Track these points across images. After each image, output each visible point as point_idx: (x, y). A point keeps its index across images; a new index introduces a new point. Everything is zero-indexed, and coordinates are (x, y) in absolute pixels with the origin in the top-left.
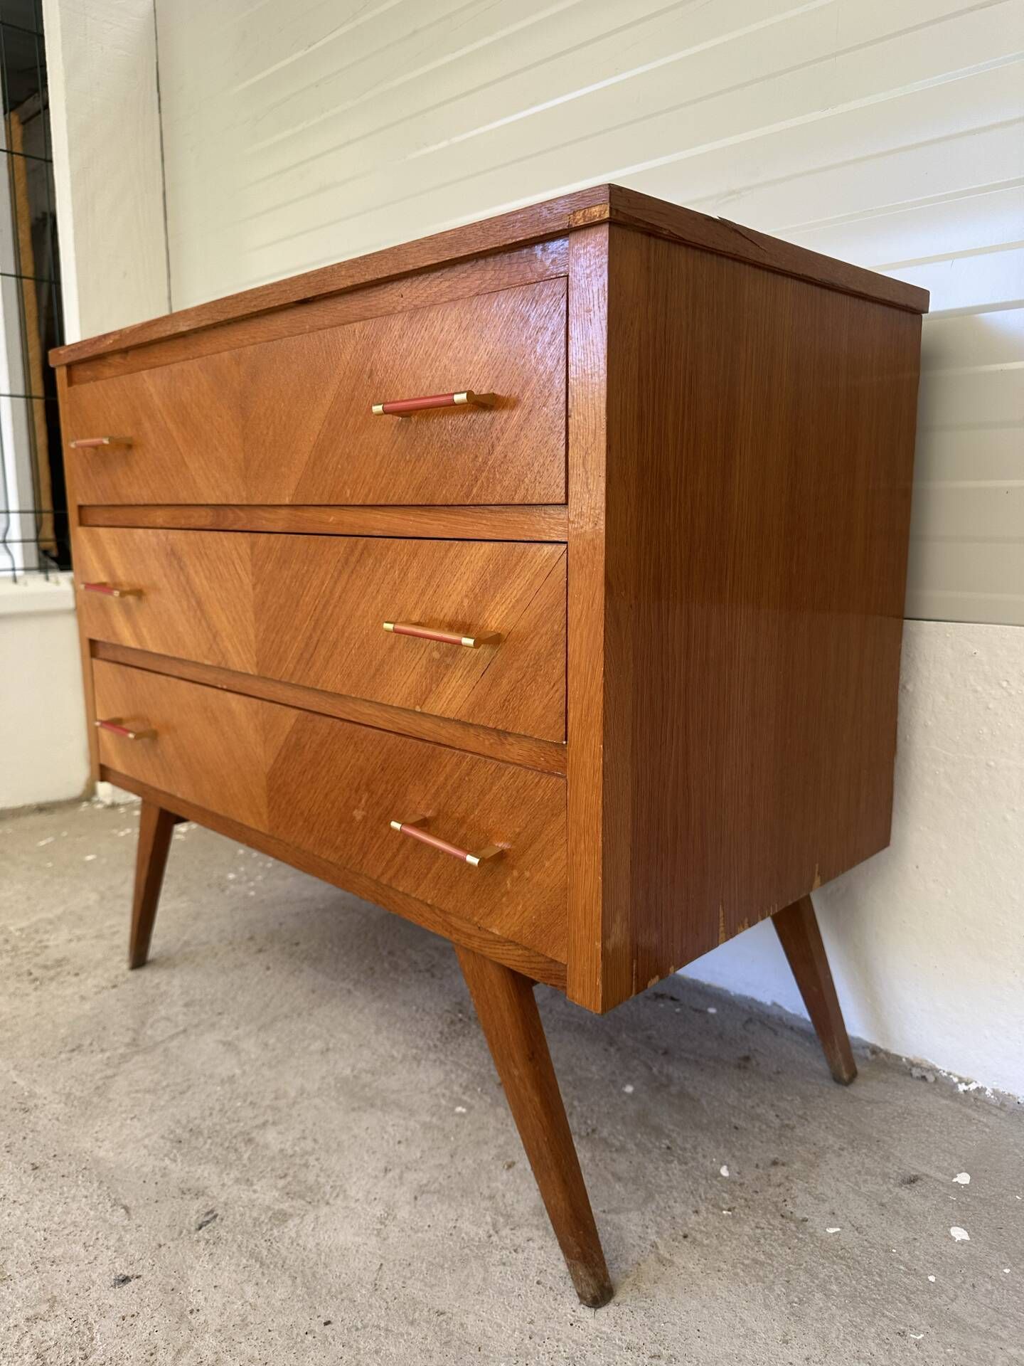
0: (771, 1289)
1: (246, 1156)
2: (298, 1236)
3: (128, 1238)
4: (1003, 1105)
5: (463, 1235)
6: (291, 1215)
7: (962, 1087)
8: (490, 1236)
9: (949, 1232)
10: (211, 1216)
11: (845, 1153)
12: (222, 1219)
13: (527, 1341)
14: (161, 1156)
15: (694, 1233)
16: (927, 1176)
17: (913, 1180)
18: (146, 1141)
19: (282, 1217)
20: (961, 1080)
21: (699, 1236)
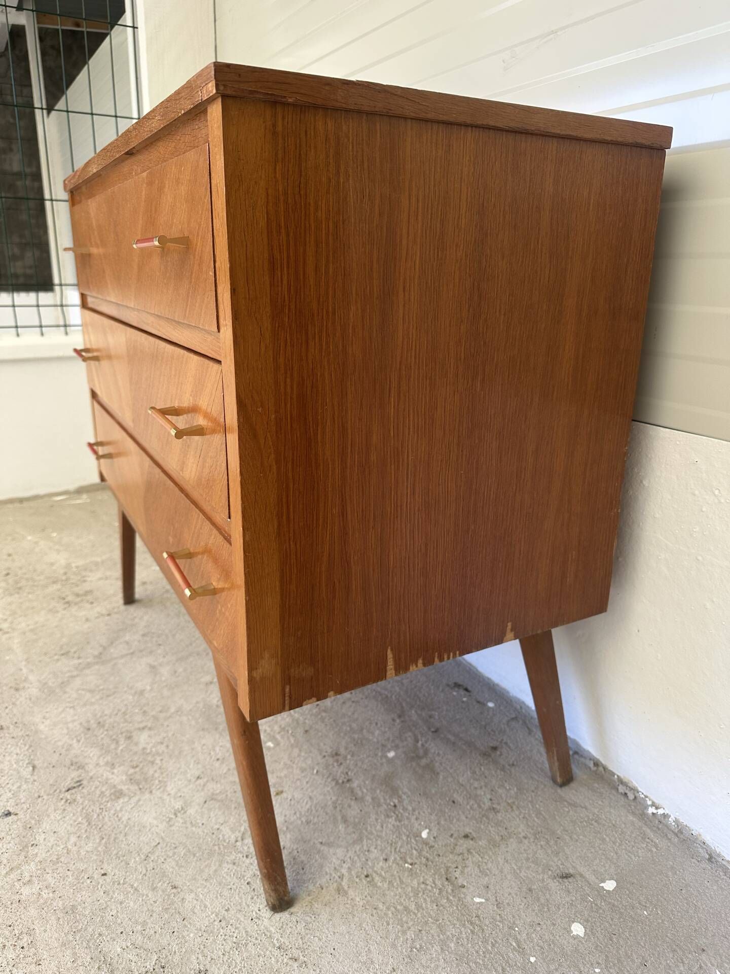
0: (404, 933)
1: (121, 748)
2: (121, 810)
3: (24, 787)
4: (681, 832)
5: (221, 836)
6: (125, 795)
7: (651, 810)
8: (237, 841)
9: (570, 926)
10: (78, 784)
11: (526, 841)
12: (83, 788)
13: (216, 923)
14: (73, 736)
15: (374, 875)
16: (581, 875)
17: (566, 876)
18: (70, 725)
19: (118, 794)
20: (653, 805)
21: (377, 878)
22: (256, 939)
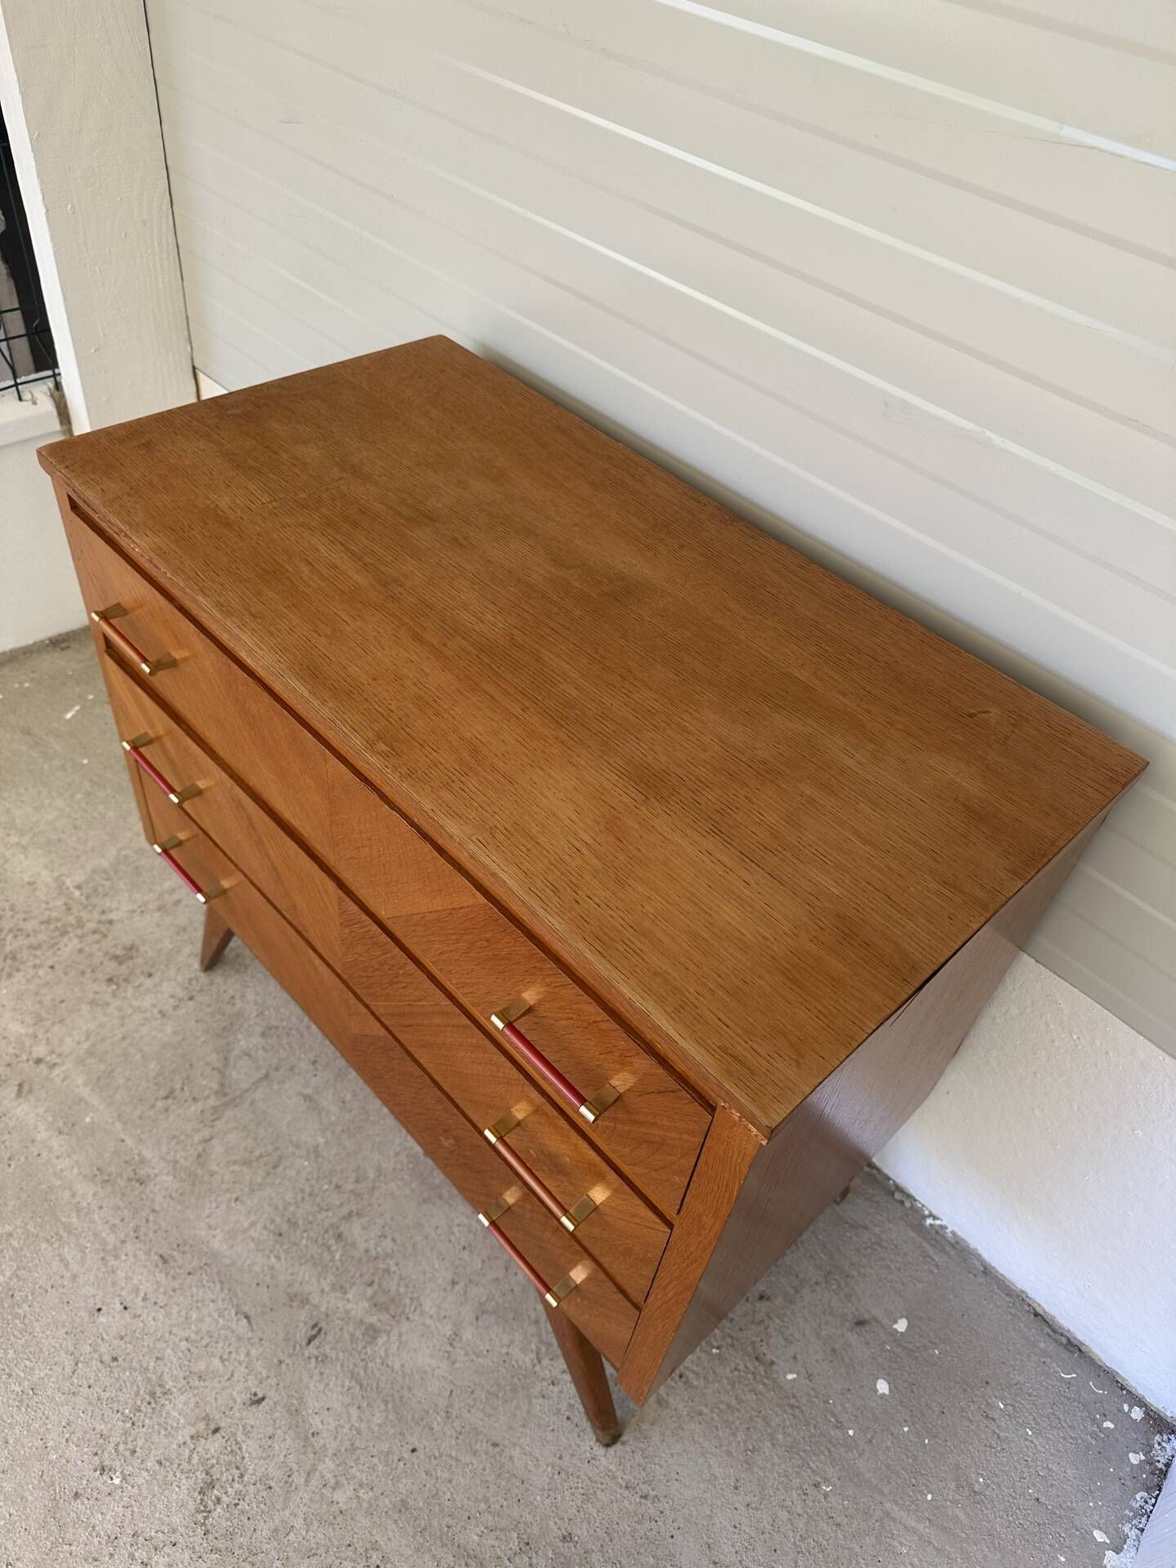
0: (734, 1435)
1: (337, 1257)
2: (387, 1355)
3: (253, 1352)
4: (957, 1243)
5: (514, 1362)
6: (380, 1332)
7: (929, 1221)
8: (534, 1365)
9: (875, 1384)
10: (316, 1329)
11: (818, 1288)
12: (326, 1334)
13: (556, 1477)
14: (267, 1252)
15: (687, 1373)
16: (876, 1320)
17: (860, 1323)
18: (252, 1233)
19: (372, 1332)
20: (931, 1215)
21: (691, 1376)
22: (602, 1484)
